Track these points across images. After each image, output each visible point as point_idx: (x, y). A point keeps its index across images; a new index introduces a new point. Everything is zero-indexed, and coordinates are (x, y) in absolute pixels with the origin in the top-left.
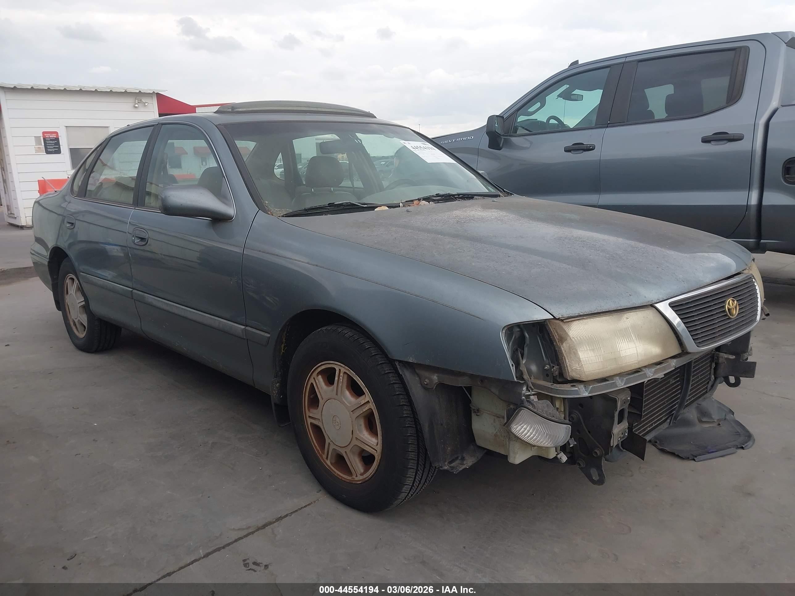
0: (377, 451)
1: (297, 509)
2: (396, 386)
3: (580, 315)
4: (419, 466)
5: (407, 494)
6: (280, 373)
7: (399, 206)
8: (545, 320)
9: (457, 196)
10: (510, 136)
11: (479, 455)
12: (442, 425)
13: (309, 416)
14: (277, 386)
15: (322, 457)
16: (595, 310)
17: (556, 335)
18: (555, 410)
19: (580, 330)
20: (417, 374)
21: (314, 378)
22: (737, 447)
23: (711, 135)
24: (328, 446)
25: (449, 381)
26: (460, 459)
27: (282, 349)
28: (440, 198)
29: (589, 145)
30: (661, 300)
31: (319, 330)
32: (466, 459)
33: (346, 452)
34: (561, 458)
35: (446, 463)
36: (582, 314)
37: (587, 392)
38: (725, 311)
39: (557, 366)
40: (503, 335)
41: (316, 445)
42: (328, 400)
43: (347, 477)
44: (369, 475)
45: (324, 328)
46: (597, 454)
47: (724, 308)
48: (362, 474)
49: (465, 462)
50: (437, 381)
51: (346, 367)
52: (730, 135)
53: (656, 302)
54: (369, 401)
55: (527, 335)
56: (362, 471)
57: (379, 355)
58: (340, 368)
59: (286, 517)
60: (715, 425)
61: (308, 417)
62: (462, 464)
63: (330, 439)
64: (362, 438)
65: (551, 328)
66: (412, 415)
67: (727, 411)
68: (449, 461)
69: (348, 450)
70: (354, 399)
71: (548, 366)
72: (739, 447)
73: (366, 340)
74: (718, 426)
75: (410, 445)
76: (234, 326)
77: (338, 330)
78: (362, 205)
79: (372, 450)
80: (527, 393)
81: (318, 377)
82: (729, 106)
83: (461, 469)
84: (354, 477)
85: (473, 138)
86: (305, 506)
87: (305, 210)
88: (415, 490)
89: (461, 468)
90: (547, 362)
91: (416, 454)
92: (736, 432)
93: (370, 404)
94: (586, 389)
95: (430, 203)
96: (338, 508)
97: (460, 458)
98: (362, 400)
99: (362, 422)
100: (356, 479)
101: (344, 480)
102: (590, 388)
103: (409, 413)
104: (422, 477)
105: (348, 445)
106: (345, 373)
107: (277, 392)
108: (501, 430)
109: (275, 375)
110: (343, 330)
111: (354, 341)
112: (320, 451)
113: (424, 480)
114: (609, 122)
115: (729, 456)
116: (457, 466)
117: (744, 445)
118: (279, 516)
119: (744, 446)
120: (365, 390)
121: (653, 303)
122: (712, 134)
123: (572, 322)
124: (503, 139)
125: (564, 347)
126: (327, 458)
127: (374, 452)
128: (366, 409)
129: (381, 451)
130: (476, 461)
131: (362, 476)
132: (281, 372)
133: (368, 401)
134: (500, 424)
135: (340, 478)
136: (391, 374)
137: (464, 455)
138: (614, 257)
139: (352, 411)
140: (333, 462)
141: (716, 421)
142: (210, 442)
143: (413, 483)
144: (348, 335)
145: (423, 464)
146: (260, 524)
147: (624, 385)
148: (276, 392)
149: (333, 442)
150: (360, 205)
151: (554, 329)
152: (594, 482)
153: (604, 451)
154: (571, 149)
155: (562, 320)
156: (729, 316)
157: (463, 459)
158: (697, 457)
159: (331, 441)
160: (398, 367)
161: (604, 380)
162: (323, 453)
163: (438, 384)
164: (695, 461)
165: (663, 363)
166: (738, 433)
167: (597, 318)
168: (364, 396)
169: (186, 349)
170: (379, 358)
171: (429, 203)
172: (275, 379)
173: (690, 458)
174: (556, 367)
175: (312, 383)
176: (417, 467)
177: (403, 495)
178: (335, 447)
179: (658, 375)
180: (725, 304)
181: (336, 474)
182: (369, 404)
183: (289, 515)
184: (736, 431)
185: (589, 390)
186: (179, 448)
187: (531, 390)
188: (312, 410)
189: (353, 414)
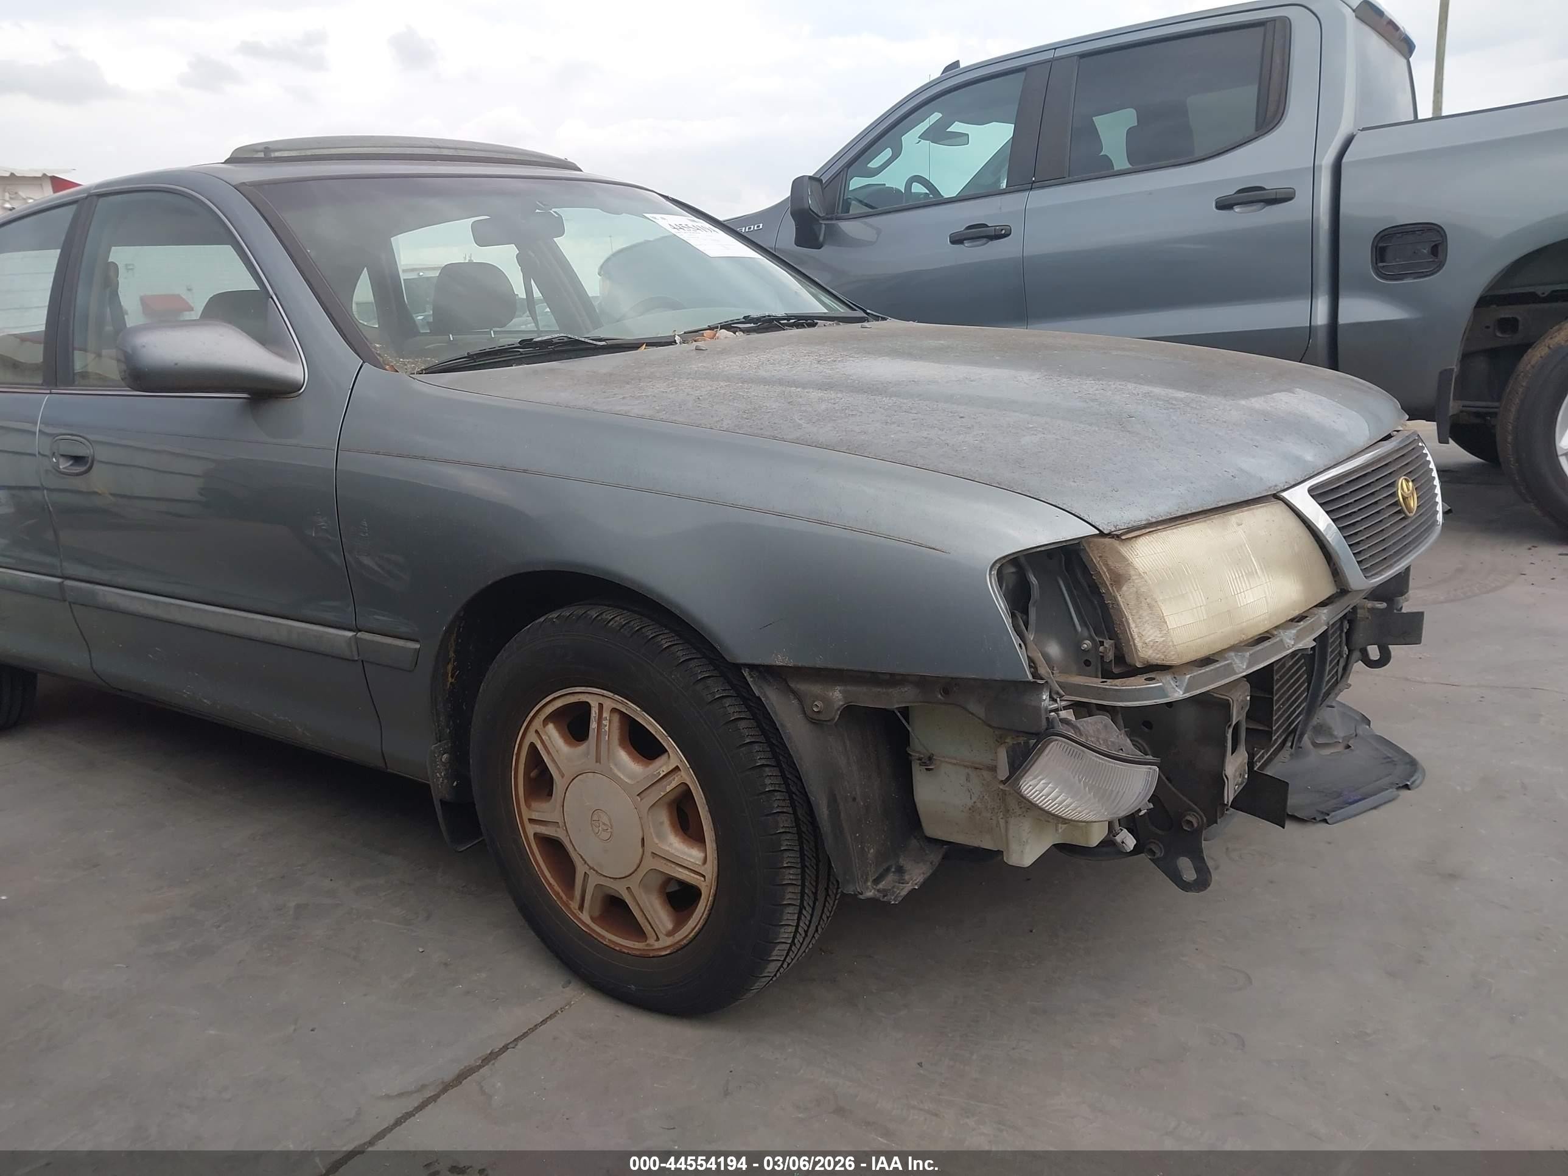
0: (704, 876)
1: (526, 1031)
2: (742, 725)
3: (1150, 522)
4: (806, 897)
5: (779, 965)
6: (448, 731)
7: (675, 342)
8: (1079, 540)
9: (786, 321)
10: (838, 219)
11: (935, 857)
12: (854, 799)
13: (529, 819)
14: (443, 760)
15: (567, 906)
16: (1177, 511)
17: (1105, 570)
18: (1121, 735)
19: (1155, 555)
20: (793, 692)
21: (537, 732)
22: (1398, 786)
23: (1231, 194)
24: (584, 880)
25: (868, 697)
26: (893, 872)
27: (450, 675)
28: (752, 325)
29: (998, 228)
30: (1293, 483)
31: (542, 619)
32: (907, 869)
33: (628, 888)
34: (1123, 842)
35: (869, 884)
36: (1154, 520)
37: (1180, 688)
38: (1397, 503)
39: (1109, 641)
40: (993, 581)
41: (552, 881)
42: (577, 776)
43: (634, 945)
44: (690, 933)
45: (554, 615)
46: (1193, 825)
47: (1395, 497)
48: (670, 934)
49: (907, 877)
50: (841, 703)
51: (616, 696)
52: (1267, 191)
53: (1283, 488)
54: (679, 766)
55: (1033, 580)
56: (670, 926)
57: (696, 660)
58: (601, 700)
59: (504, 1052)
60: (1340, 748)
61: (527, 821)
62: (902, 882)
63: (588, 865)
64: (668, 851)
65: (1095, 557)
66: (784, 785)
67: (1358, 718)
68: (873, 878)
69: (634, 883)
70: (641, 767)
71: (1088, 642)
72: (1401, 785)
73: (660, 631)
74: (1347, 750)
75: (787, 854)
76: (327, 633)
77: (588, 615)
78: (595, 342)
79: (693, 875)
80: (1051, 707)
81: (547, 727)
82: (1262, 135)
83: (904, 893)
84: (651, 941)
85: (761, 227)
86: (544, 1022)
87: (469, 356)
88: (796, 953)
89: (902, 889)
90: (1086, 634)
91: (799, 871)
92: (1385, 758)
93: (683, 773)
94: (1177, 684)
95: (737, 333)
96: (618, 1016)
97: (893, 870)
98: (660, 767)
99: (664, 817)
100: (657, 945)
101: (626, 951)
102: (1186, 680)
103: (777, 782)
104: (810, 922)
105: (633, 873)
106: (614, 710)
107: (445, 775)
108: (986, 797)
109: (438, 735)
110: (602, 614)
111: (632, 636)
112: (562, 894)
113: (814, 928)
114: (1034, 179)
115: (1388, 805)
116: (894, 887)
117: (1408, 781)
118: (489, 1052)
119: (1409, 783)
120: (668, 742)
121: (1279, 490)
122: (1235, 191)
123: (1138, 538)
124: (824, 226)
125: (1125, 598)
126: (581, 908)
127: (698, 879)
128: (674, 784)
129: (715, 875)
130: (931, 871)
131: (671, 938)
132: (450, 729)
133: (677, 766)
134: (983, 784)
135: (617, 948)
136: (729, 699)
137: (902, 862)
138: (1175, 405)
139: (638, 795)
140: (597, 914)
141: (1341, 741)
142: (292, 904)
143: (794, 937)
144: (617, 623)
145: (812, 892)
146: (448, 1075)
147: (1248, 668)
148: (443, 774)
149: (594, 870)
150: (591, 342)
151: (1100, 557)
152: (1185, 886)
153: (1206, 817)
154: (963, 237)
155: (1118, 537)
156: (1406, 515)
157: (900, 870)
158: (1331, 815)
159: (591, 868)
160: (749, 680)
161: (1206, 661)
162: (571, 897)
163: (844, 708)
164: (1327, 823)
165: (1307, 617)
166: (1389, 760)
167: (1183, 526)
168: (664, 757)
169: (208, 703)
170: (697, 668)
171: (735, 333)
172: (439, 743)
173: (1318, 819)
174: (1108, 643)
175: (532, 746)
176: (801, 901)
177: (772, 967)
178: (602, 881)
179: (1303, 642)
180: (1396, 489)
181: (605, 941)
182: (679, 773)
183: (511, 1045)
184: (1385, 756)
185: (1185, 685)
186: (219, 926)
187: (1058, 699)
188: (535, 805)
189: (641, 800)
